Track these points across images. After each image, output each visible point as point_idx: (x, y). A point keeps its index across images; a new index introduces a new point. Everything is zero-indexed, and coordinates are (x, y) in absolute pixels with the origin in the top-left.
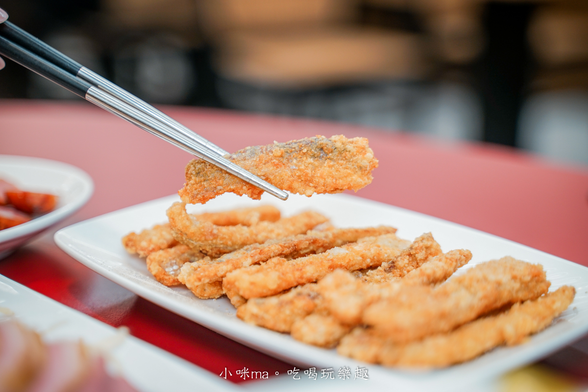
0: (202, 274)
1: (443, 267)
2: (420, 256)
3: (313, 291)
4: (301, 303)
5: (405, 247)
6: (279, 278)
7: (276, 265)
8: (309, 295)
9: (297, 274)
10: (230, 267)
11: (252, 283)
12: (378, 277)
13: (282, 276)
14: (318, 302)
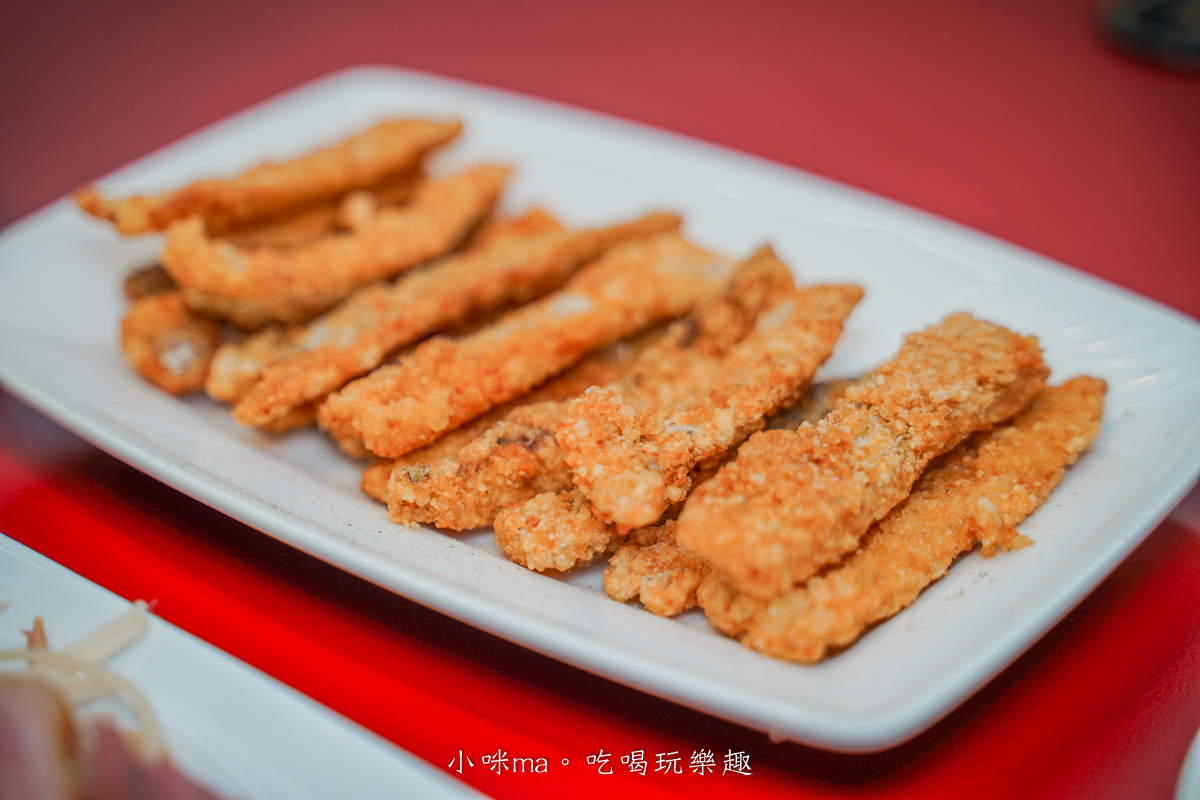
0: (271, 399)
1: (815, 348)
2: (752, 299)
3: (530, 426)
4: (509, 465)
5: (717, 279)
6: (451, 402)
7: (438, 362)
8: (524, 439)
9: (489, 383)
10: (331, 376)
11: (392, 424)
12: (666, 366)
13: (457, 398)
14: (544, 452)
